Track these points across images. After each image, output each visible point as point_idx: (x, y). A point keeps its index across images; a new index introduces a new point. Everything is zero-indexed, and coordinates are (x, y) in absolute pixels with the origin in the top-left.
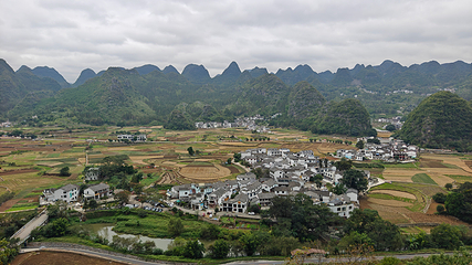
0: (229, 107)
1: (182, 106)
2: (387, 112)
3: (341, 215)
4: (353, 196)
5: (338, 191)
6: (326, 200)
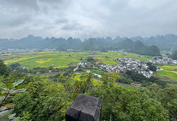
0: (116, 47)
1: (105, 47)
2: (166, 49)
3: (147, 77)
4: (151, 72)
5: (146, 71)
6: (142, 72)
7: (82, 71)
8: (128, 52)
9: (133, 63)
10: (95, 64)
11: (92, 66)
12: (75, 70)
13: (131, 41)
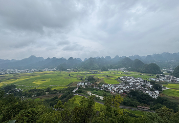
0: (117, 66)
1: (105, 66)
2: (166, 67)
4: (157, 92)
5: (151, 90)
6: (147, 92)
7: (82, 92)
8: (128, 70)
9: (136, 82)
10: (96, 84)
11: (93, 86)
12: (74, 91)
13: (130, 59)
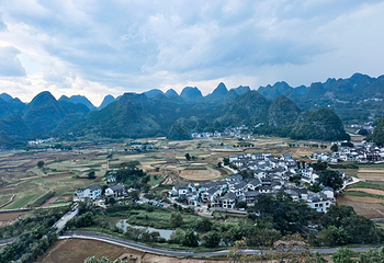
1: (181, 121)
2: (359, 118)
3: (319, 210)
5: (315, 189)
6: (304, 197)
7: (93, 224)
8: (256, 132)
9: (275, 170)
10: (148, 189)
